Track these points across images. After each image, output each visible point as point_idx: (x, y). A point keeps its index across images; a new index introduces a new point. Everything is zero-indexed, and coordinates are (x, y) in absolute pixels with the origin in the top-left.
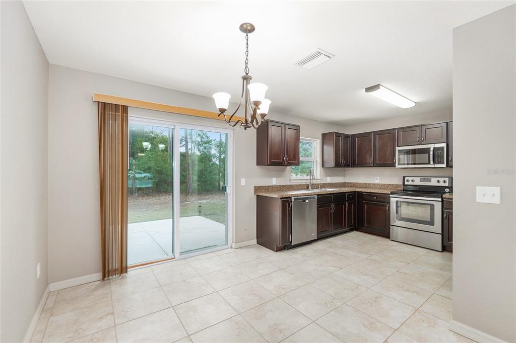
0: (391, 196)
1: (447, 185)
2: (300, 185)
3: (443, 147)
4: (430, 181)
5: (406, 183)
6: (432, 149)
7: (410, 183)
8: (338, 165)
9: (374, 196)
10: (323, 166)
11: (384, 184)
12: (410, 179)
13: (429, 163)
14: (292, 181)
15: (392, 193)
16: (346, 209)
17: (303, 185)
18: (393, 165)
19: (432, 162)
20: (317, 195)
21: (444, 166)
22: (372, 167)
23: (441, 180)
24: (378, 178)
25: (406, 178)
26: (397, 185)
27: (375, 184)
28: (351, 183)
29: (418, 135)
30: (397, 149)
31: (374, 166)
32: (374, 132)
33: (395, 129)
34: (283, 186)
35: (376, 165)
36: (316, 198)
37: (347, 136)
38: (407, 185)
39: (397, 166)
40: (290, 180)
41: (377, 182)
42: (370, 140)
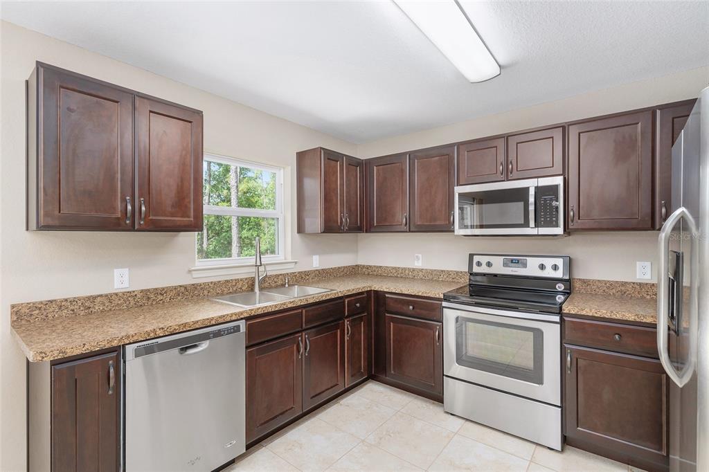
0: (444, 304)
1: (559, 274)
2: (227, 281)
3: (556, 187)
4: (525, 265)
5: (476, 269)
6: (532, 192)
7: (484, 269)
8: (330, 227)
9: (409, 303)
10: (301, 229)
11: (432, 271)
12: (484, 260)
13: (526, 224)
14: (195, 275)
15: (447, 298)
16: (347, 338)
17: (237, 281)
18: (447, 228)
19: (532, 223)
20: (247, 319)
21: (559, 230)
22: (406, 232)
23: (549, 262)
24: (420, 255)
25: (476, 259)
26: (457, 272)
27: (414, 270)
28: (368, 267)
29: (501, 158)
30: (458, 190)
31: (410, 231)
32: (410, 153)
33: (452, 145)
34: (161, 292)
35: (415, 227)
36: (243, 329)
37: (354, 163)
38: (477, 274)
39: (459, 231)
40: (190, 271)
41: (418, 264)
42: (403, 171)
